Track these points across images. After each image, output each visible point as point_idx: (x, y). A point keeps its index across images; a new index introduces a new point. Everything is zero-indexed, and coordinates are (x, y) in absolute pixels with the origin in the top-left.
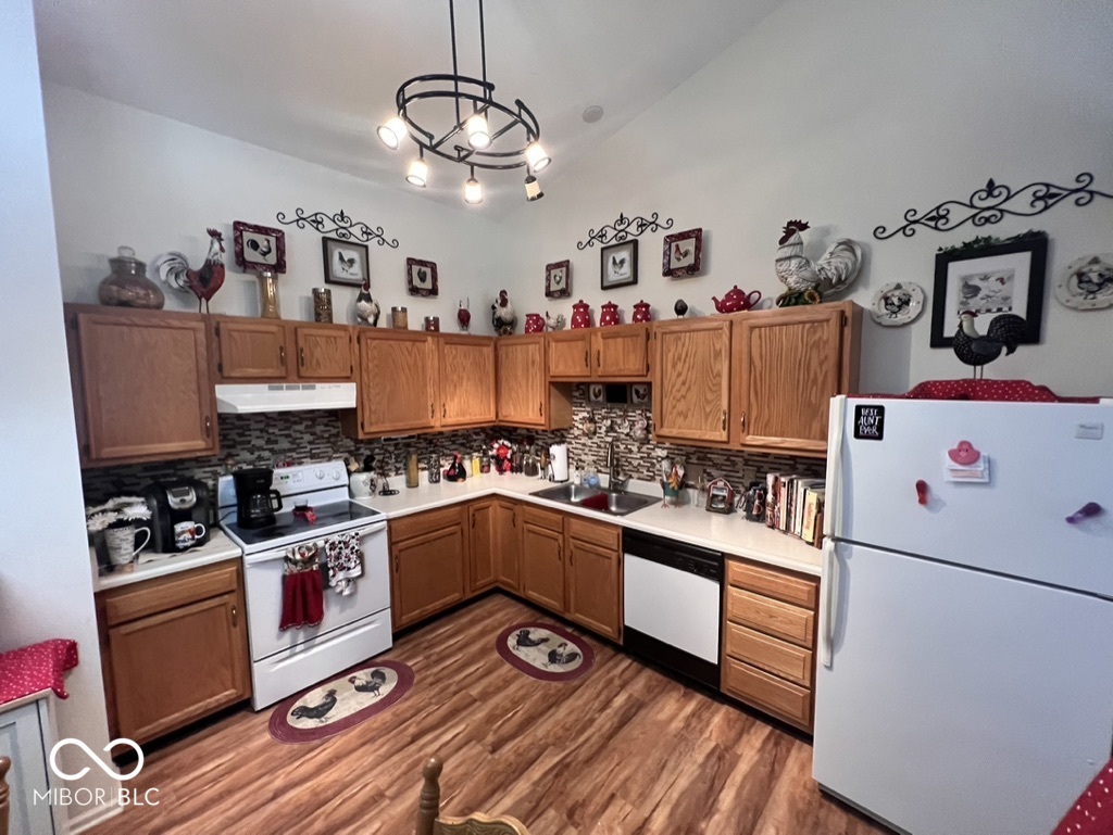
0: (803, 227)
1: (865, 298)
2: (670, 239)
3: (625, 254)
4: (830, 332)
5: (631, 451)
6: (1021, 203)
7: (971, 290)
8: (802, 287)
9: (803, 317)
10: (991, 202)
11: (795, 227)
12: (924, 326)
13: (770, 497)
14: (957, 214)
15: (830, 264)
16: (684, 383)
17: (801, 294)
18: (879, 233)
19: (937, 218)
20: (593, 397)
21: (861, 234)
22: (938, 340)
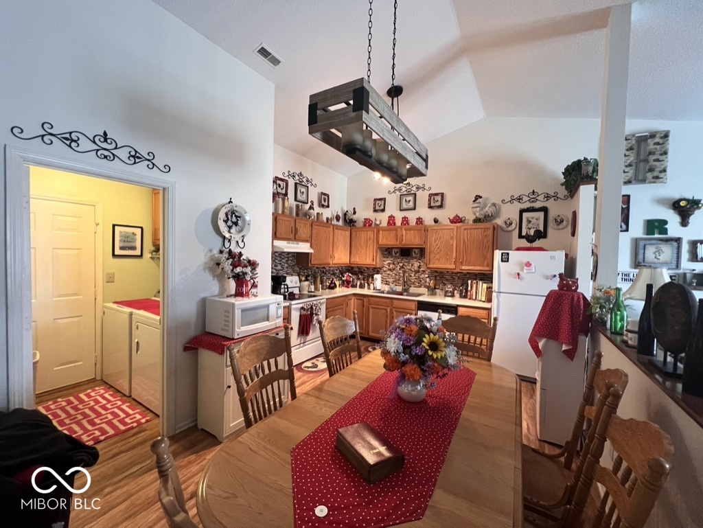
0: (481, 197)
1: (499, 221)
2: (430, 195)
3: (411, 198)
4: (490, 232)
5: (411, 276)
6: (541, 198)
7: (529, 222)
8: (481, 217)
9: (482, 227)
10: (534, 196)
11: (478, 197)
12: (516, 233)
13: (469, 288)
14: (525, 199)
15: (489, 210)
16: (439, 248)
17: (480, 219)
18: (503, 201)
19: (519, 199)
20: (394, 254)
21: (498, 202)
22: (520, 236)
